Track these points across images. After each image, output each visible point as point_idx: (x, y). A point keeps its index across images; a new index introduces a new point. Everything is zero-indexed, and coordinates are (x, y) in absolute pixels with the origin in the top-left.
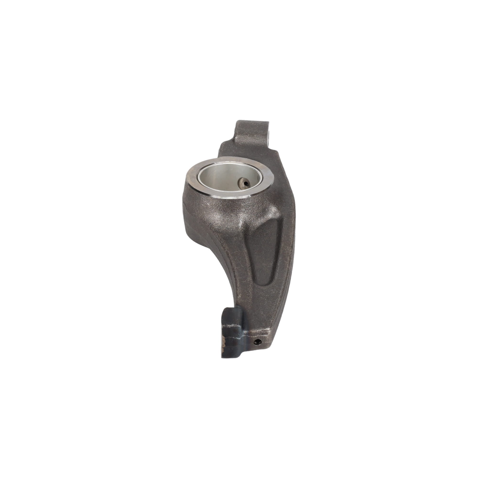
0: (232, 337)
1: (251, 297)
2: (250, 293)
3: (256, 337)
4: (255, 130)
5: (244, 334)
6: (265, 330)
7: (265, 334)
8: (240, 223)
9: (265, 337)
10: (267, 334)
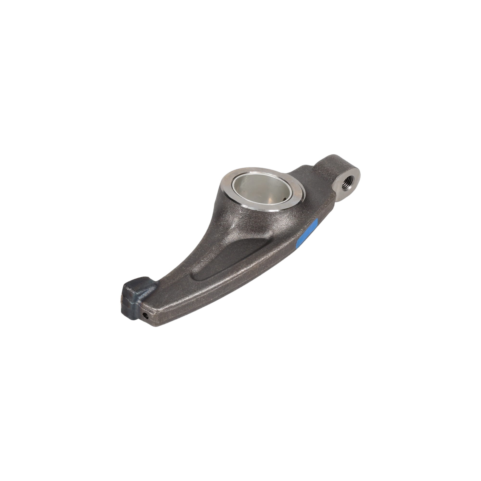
0: (128, 299)
1: (174, 281)
2: (177, 278)
3: (144, 310)
4: (334, 168)
5: (138, 303)
6: (153, 309)
7: (151, 312)
8: (232, 227)
9: (150, 315)
10: (152, 312)
